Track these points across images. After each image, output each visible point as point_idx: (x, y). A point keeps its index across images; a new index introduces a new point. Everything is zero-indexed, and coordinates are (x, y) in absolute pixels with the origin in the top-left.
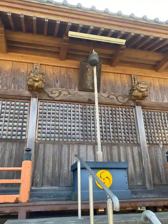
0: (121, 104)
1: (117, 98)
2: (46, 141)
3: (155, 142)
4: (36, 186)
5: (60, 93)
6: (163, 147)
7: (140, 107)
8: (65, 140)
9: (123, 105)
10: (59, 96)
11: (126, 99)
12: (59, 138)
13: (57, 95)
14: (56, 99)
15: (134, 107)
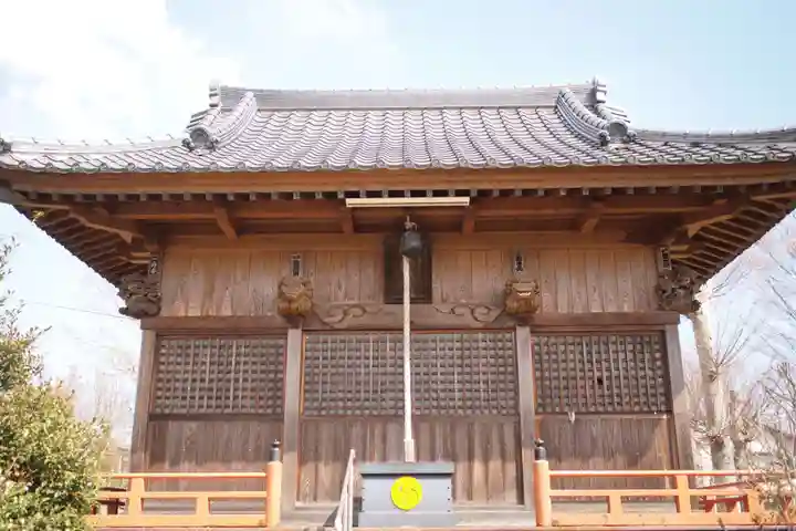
0: (480, 325)
1: (472, 312)
2: (320, 416)
3: (557, 409)
4: (304, 500)
5: (345, 313)
6: (576, 420)
7: (527, 329)
8: (358, 412)
9: (485, 329)
10: (343, 318)
11: (495, 314)
12: (345, 408)
13: (340, 317)
14: (337, 326)
15: (515, 330)
